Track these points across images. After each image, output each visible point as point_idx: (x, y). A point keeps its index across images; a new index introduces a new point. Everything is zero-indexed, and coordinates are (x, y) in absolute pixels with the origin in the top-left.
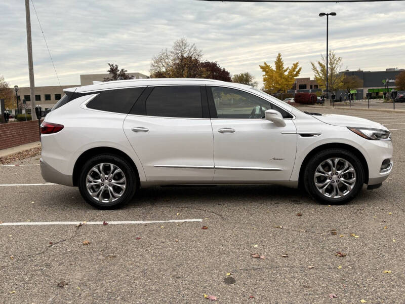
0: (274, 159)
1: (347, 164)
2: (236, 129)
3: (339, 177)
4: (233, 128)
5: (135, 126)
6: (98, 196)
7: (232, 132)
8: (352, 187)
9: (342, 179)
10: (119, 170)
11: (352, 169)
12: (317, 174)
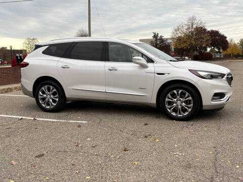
0: (141, 88)
1: (187, 94)
2: (118, 69)
3: (182, 102)
4: (117, 68)
5: (63, 65)
6: (44, 104)
7: (116, 70)
8: (190, 110)
9: (184, 104)
10: (55, 90)
11: (190, 98)
12: (167, 99)
